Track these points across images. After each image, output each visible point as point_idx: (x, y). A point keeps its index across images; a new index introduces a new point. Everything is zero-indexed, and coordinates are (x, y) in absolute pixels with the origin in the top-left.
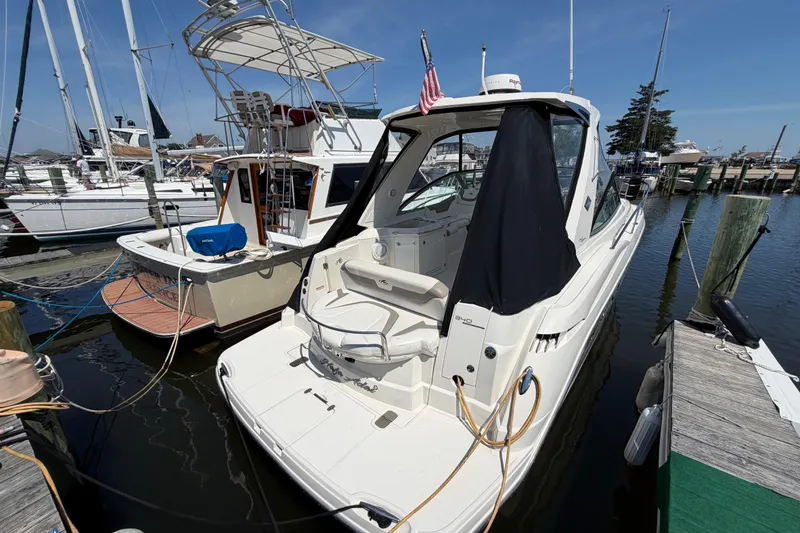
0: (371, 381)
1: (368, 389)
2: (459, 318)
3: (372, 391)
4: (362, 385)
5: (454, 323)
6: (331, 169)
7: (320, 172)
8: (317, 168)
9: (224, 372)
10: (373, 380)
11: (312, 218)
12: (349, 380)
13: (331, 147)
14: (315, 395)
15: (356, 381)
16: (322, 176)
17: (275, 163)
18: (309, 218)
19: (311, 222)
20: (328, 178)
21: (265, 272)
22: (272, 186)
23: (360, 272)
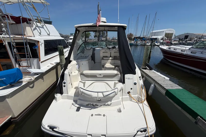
0: (109, 103)
1: (109, 105)
2: (126, 78)
3: (110, 105)
4: (106, 105)
5: (126, 80)
6: (43, 42)
7: (40, 43)
8: (38, 42)
9: (52, 128)
10: (109, 102)
11: (41, 61)
12: (101, 106)
13: (40, 33)
14: (95, 115)
15: (104, 105)
16: (41, 45)
17: (14, 39)
18: (40, 60)
19: (41, 62)
20: (43, 45)
21: (31, 86)
22: (15, 49)
23: (90, 74)
